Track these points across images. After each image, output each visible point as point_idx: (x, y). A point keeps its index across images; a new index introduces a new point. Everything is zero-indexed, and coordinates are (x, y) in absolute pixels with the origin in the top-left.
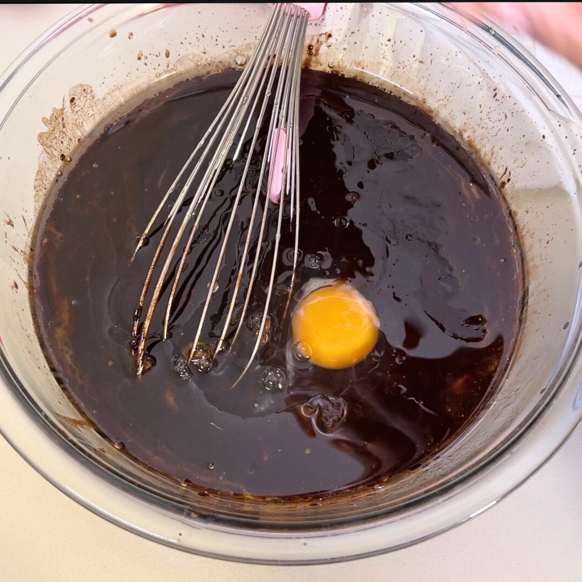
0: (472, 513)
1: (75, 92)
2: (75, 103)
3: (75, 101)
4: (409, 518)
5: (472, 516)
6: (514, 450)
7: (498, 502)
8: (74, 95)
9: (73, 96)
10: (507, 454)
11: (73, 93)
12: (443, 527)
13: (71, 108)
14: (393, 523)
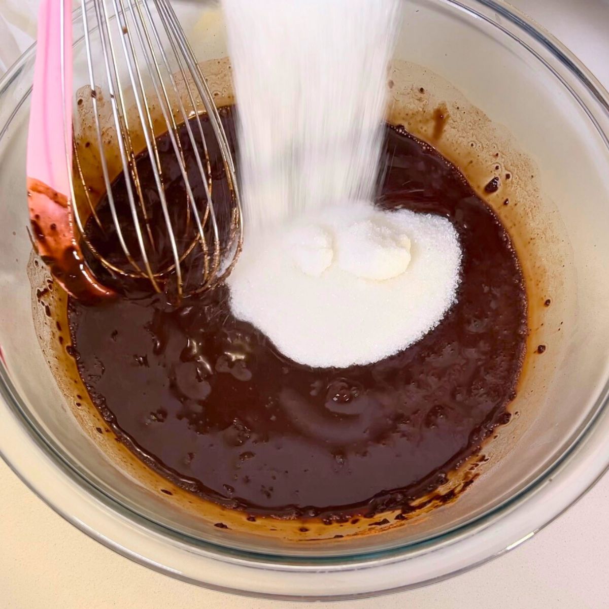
0: (509, 545)
1: (83, 93)
2: (83, 105)
3: (83, 103)
4: (442, 550)
5: (508, 548)
6: (553, 477)
7: (535, 533)
8: (82, 97)
9: (80, 98)
10: (545, 481)
11: (80, 94)
12: (478, 560)
13: (79, 111)
14: (424, 556)
